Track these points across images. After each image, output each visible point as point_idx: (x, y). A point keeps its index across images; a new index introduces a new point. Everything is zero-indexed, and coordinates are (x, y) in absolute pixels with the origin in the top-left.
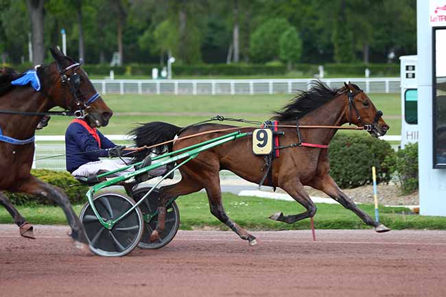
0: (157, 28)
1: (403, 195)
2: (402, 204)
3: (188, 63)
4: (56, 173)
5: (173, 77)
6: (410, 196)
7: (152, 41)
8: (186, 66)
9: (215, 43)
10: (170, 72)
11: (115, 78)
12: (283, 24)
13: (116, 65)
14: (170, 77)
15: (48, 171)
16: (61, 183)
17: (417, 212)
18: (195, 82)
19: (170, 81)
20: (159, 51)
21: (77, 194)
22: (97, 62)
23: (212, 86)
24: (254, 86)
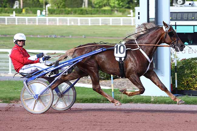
10: (47, 13)
11: (16, 16)
23: (67, 21)
24: (91, 21)
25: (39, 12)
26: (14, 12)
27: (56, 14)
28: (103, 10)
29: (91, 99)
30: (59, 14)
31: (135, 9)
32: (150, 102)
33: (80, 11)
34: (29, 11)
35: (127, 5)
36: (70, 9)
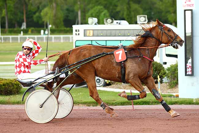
0: (43, 11)
1: (169, 88)
2: (169, 93)
3: (58, 27)
4: (6, 80)
5: (51, 34)
6: (173, 89)
7: (40, 17)
8: (56, 29)
9: (69, 18)
10: (49, 32)
11: (23, 35)
12: (102, 9)
13: (24, 28)
14: (49, 34)
15: (2, 79)
16: (9, 85)
17: (177, 96)
18: (62, 36)
19: (50, 36)
20: (43, 22)
21: (16, 90)
22: (14, 27)
26: (22, 32)
31: (72, 27)
32: (193, 104)
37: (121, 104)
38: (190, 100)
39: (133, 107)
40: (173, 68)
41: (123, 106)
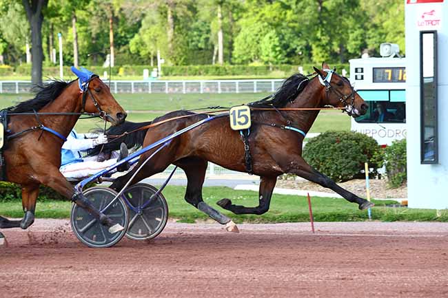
1: (390, 188)
2: (390, 198)
6: (397, 190)
7: (142, 43)
8: (175, 67)
10: (160, 72)
13: (110, 65)
17: (405, 204)
23: (200, 86)
24: (239, 86)
25: (146, 72)
26: (105, 73)
27: (175, 75)
28: (251, 68)
29: (331, 215)
30: (181, 75)
31: (349, 63)
32: (436, 220)
33: (214, 70)
34: (130, 71)
35: (286, 59)
36: (198, 67)
37: (291, 219)
38: (430, 212)
39: (313, 226)
40: (398, 148)
41: (294, 224)
